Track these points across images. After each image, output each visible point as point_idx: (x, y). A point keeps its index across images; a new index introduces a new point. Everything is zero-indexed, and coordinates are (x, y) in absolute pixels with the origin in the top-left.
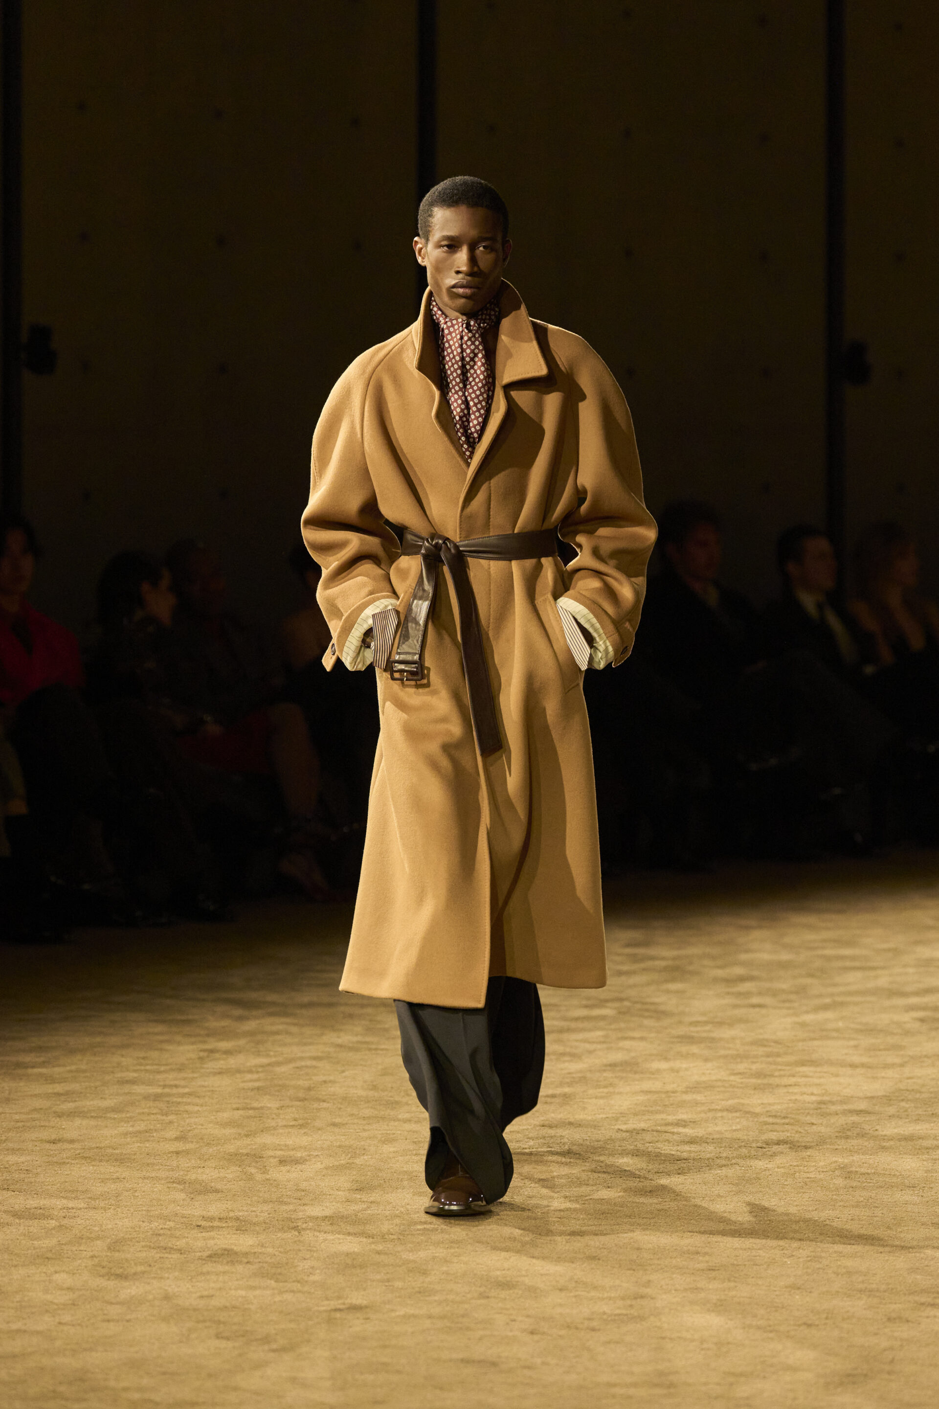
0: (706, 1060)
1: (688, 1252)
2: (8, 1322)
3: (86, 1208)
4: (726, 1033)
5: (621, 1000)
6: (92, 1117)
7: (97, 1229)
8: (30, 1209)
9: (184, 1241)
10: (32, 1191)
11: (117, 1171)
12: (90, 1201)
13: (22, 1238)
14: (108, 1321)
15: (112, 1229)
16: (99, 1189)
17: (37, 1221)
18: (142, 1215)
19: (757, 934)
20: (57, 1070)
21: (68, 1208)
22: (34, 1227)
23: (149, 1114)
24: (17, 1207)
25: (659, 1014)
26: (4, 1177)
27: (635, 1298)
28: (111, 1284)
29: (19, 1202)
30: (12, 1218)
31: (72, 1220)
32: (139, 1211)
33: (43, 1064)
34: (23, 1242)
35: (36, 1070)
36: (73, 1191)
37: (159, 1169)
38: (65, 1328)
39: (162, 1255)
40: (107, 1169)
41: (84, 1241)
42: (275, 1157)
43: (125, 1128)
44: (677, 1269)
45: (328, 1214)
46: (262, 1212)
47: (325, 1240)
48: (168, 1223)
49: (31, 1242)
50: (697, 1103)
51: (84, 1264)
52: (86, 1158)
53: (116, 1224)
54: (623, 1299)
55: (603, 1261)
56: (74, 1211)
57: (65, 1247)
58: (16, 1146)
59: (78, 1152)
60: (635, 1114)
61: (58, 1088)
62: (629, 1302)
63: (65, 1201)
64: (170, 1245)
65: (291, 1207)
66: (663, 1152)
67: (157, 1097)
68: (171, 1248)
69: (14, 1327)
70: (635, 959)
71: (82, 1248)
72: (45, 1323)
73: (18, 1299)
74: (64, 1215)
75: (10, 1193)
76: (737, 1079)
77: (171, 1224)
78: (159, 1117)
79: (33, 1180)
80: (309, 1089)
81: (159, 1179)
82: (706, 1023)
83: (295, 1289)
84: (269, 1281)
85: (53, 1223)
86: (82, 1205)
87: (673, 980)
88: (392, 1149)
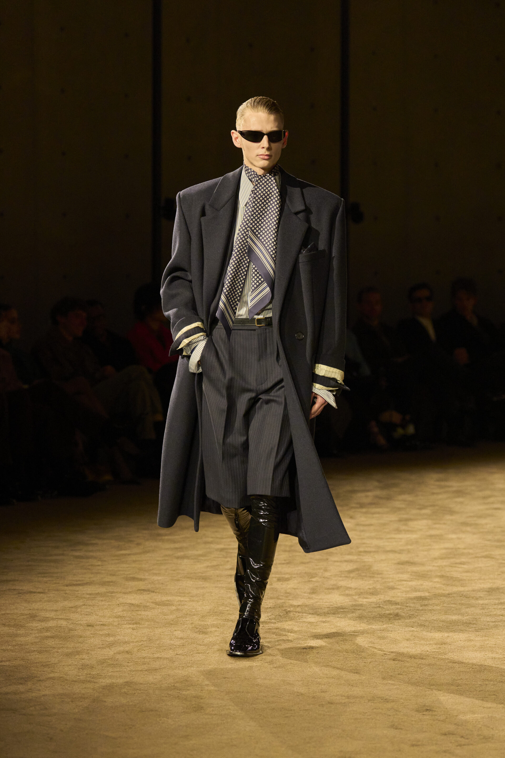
0: (474, 534)
1: (466, 623)
2: (153, 654)
3: (189, 601)
4: (483, 521)
5: (433, 506)
6: (192, 559)
7: (194, 610)
8: (164, 601)
9: (234, 616)
10: (164, 593)
11: (203, 584)
12: (191, 597)
13: (159, 614)
14: (199, 653)
15: (201, 611)
16: (195, 592)
17: (167, 607)
18: (215, 604)
19: (497, 476)
20: (177, 537)
21: (181, 601)
22: (165, 609)
23: (218, 558)
24: (157, 600)
25: (452, 512)
26: (152, 587)
27: (442, 644)
28: (201, 636)
29: (158, 598)
30: (155, 606)
31: (182, 606)
32: (214, 602)
33: (170, 534)
34: (161, 617)
35: (166, 537)
36: (183, 593)
37: (223, 583)
38: (180, 657)
39: (224, 623)
40: (200, 583)
41: (188, 616)
42: (275, 578)
43: (208, 564)
44: (461, 631)
45: (300, 604)
46: (269, 603)
47: (298, 616)
48: (227, 608)
49: (164, 616)
50: (469, 554)
51: (188, 627)
52: (188, 578)
53: (203, 608)
54: (436, 644)
55: (427, 626)
56: (184, 602)
57: (179, 619)
58: (157, 572)
59: (185, 575)
60: (442, 559)
61: (177, 545)
62: (439, 646)
63: (179, 598)
64: (227, 618)
65: (283, 601)
66: (454, 576)
67: (222, 550)
68: (228, 620)
69: (156, 656)
70: (441, 487)
71: (187, 619)
72: (170, 654)
73: (157, 643)
74: (179, 604)
75: (154, 594)
76: (488, 543)
77: (228, 608)
78: (223, 559)
79: (164, 588)
80: (291, 546)
81: (222, 588)
82: (473, 517)
83: (285, 639)
84: (273, 635)
85: (174, 608)
86: (187, 599)
87: (459, 497)
88: (330, 574)
